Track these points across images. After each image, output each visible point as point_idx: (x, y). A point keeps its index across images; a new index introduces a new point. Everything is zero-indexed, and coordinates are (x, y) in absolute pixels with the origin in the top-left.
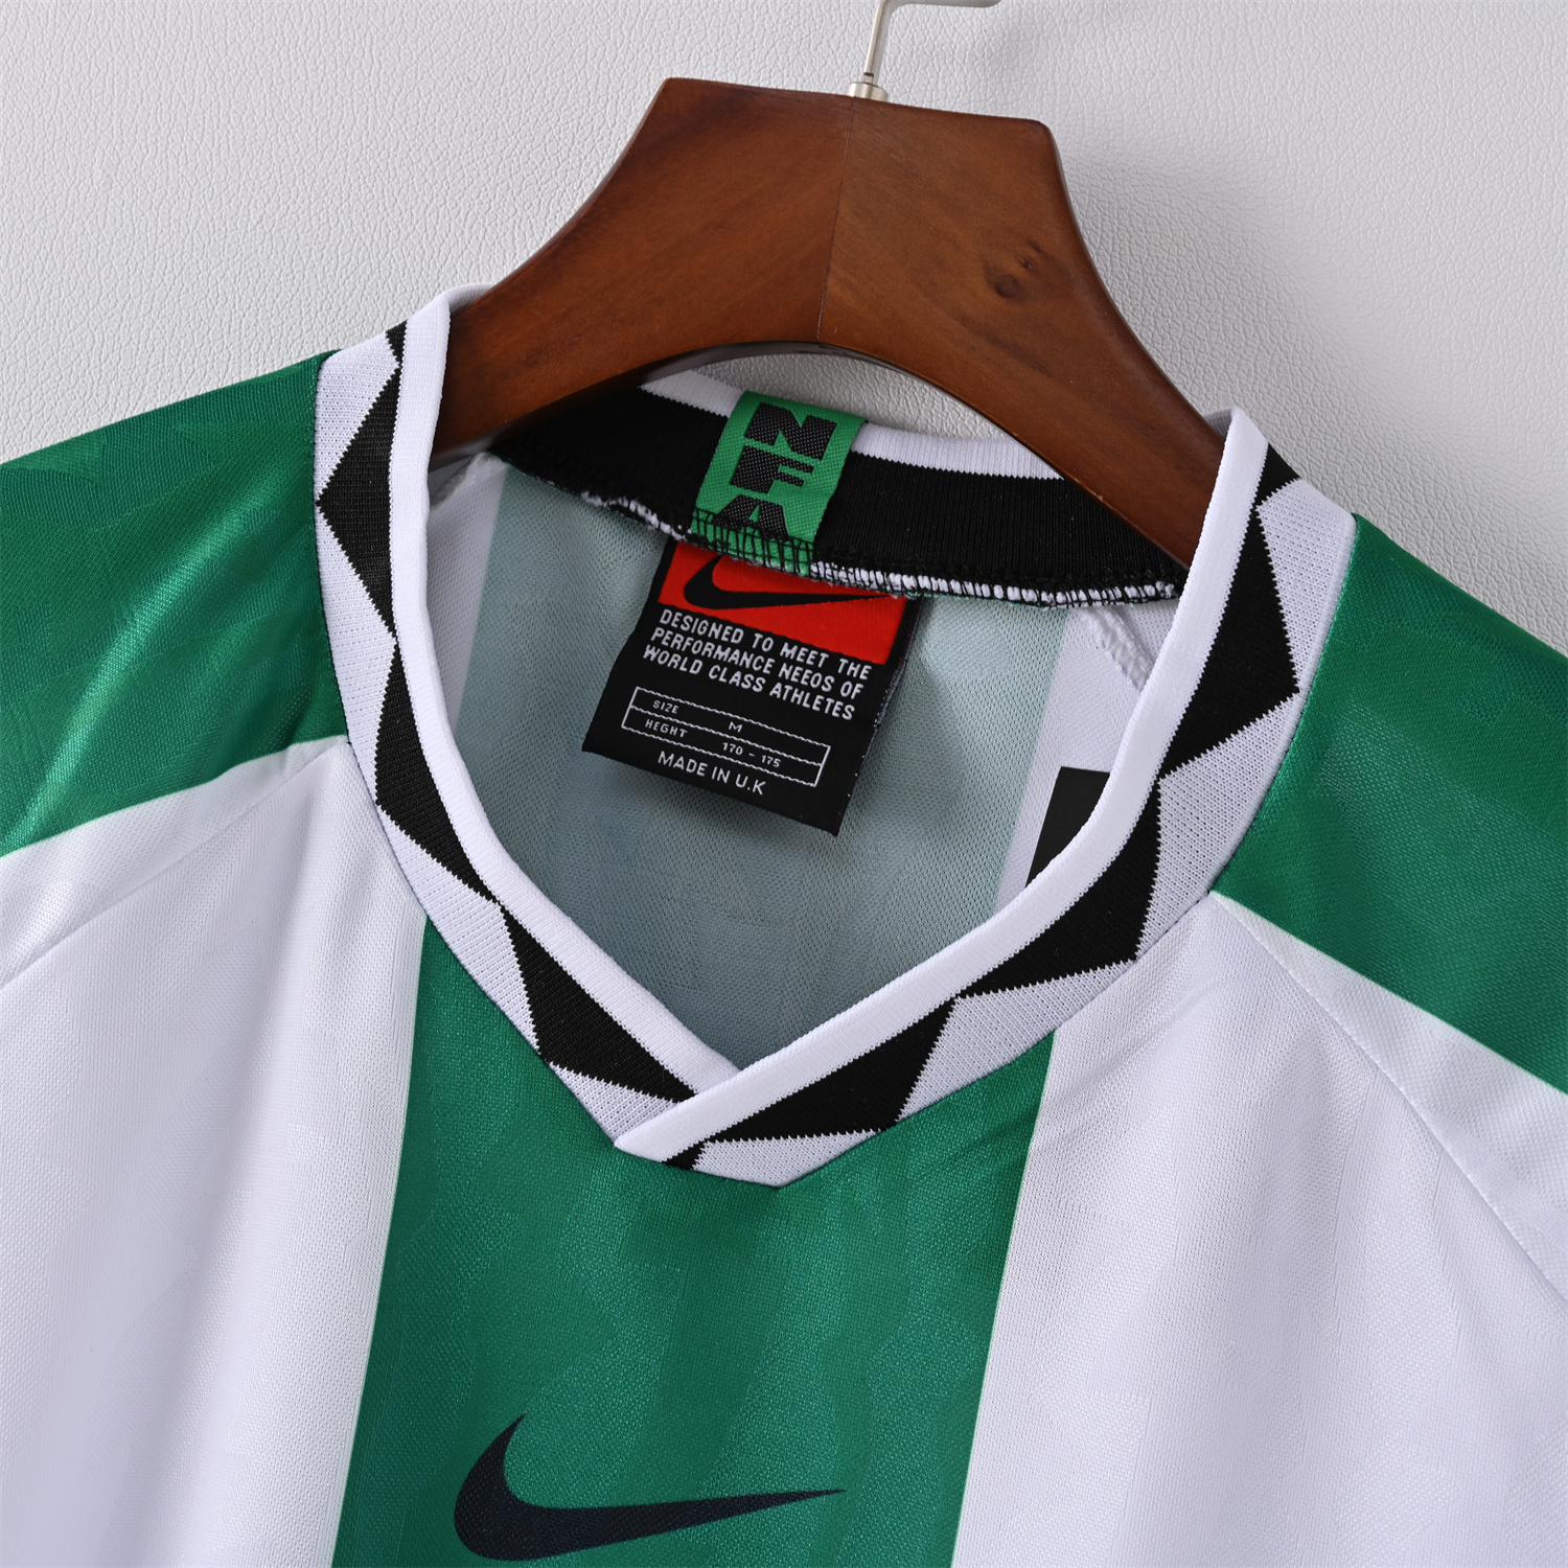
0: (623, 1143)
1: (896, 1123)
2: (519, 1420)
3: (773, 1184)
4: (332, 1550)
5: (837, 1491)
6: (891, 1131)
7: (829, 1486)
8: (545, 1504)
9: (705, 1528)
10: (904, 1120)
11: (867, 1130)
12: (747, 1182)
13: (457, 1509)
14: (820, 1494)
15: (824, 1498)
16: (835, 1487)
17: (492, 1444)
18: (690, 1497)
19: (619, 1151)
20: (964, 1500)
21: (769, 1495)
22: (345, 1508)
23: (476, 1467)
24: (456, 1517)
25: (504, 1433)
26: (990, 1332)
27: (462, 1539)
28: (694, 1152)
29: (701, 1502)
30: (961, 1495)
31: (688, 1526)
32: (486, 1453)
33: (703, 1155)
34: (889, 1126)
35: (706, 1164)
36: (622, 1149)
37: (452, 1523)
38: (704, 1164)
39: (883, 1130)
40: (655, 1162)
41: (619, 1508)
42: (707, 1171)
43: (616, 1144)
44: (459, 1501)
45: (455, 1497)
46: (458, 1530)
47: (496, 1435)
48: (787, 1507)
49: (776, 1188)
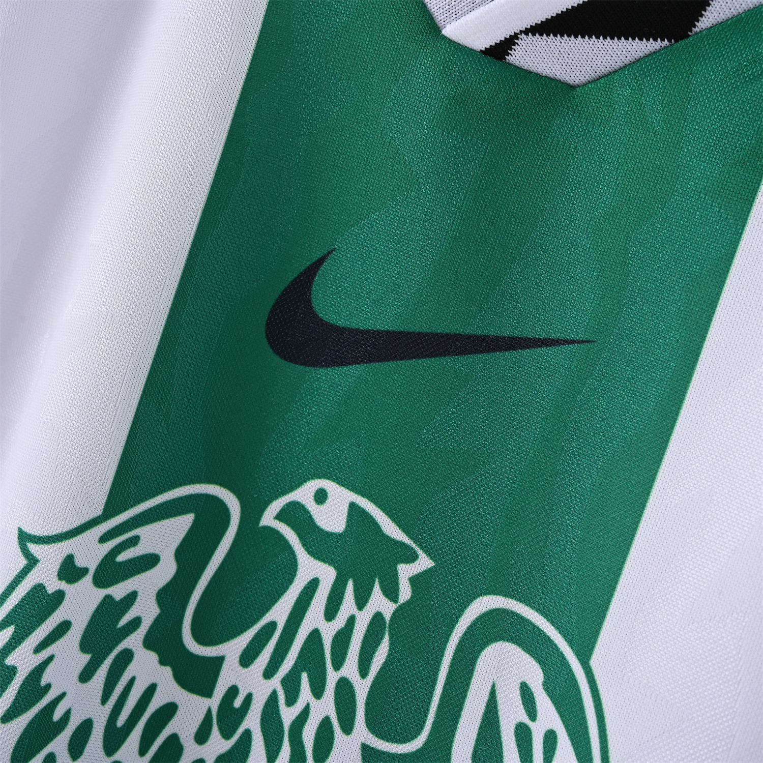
0: (450, 30)
1: (689, 36)
2: (329, 253)
3: (571, 83)
4: (161, 329)
5: (587, 341)
6: (682, 43)
7: (581, 337)
8: (341, 323)
9: (469, 358)
10: (696, 33)
11: (663, 40)
12: (550, 78)
13: (269, 318)
14: (572, 342)
15: (576, 346)
16: (586, 337)
17: (305, 270)
18: (461, 331)
19: (445, 38)
20: (700, 359)
21: (529, 338)
22: (176, 297)
23: (289, 287)
24: (267, 324)
25: (318, 261)
26: (746, 219)
27: (269, 343)
28: (508, 43)
29: (469, 337)
30: (698, 355)
31: (456, 355)
32: (299, 276)
33: (516, 47)
34: (682, 39)
35: (518, 56)
36: (448, 36)
37: (263, 329)
38: (517, 56)
39: (676, 41)
40: (474, 50)
41: (401, 333)
42: (517, 64)
43: (444, 32)
44: (271, 312)
45: (269, 308)
46: (267, 336)
47: (308, 263)
48: (542, 350)
49: (573, 87)
